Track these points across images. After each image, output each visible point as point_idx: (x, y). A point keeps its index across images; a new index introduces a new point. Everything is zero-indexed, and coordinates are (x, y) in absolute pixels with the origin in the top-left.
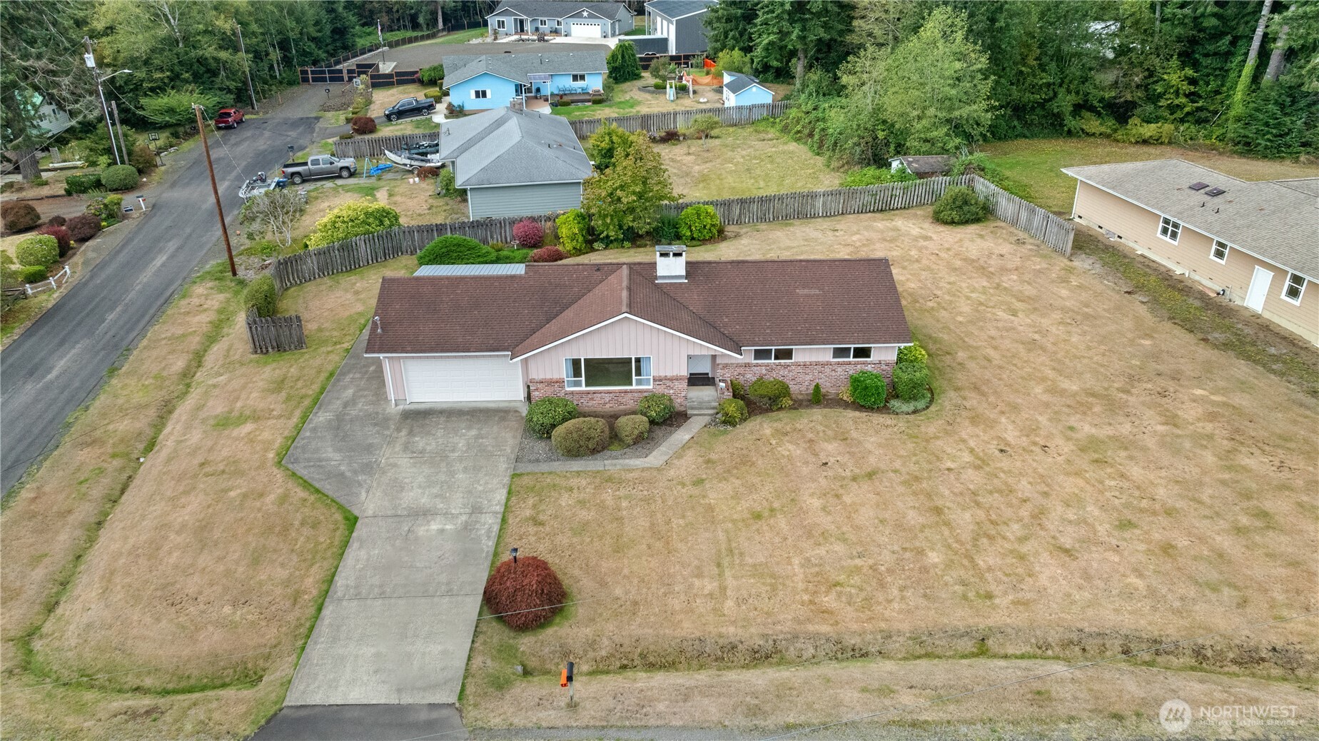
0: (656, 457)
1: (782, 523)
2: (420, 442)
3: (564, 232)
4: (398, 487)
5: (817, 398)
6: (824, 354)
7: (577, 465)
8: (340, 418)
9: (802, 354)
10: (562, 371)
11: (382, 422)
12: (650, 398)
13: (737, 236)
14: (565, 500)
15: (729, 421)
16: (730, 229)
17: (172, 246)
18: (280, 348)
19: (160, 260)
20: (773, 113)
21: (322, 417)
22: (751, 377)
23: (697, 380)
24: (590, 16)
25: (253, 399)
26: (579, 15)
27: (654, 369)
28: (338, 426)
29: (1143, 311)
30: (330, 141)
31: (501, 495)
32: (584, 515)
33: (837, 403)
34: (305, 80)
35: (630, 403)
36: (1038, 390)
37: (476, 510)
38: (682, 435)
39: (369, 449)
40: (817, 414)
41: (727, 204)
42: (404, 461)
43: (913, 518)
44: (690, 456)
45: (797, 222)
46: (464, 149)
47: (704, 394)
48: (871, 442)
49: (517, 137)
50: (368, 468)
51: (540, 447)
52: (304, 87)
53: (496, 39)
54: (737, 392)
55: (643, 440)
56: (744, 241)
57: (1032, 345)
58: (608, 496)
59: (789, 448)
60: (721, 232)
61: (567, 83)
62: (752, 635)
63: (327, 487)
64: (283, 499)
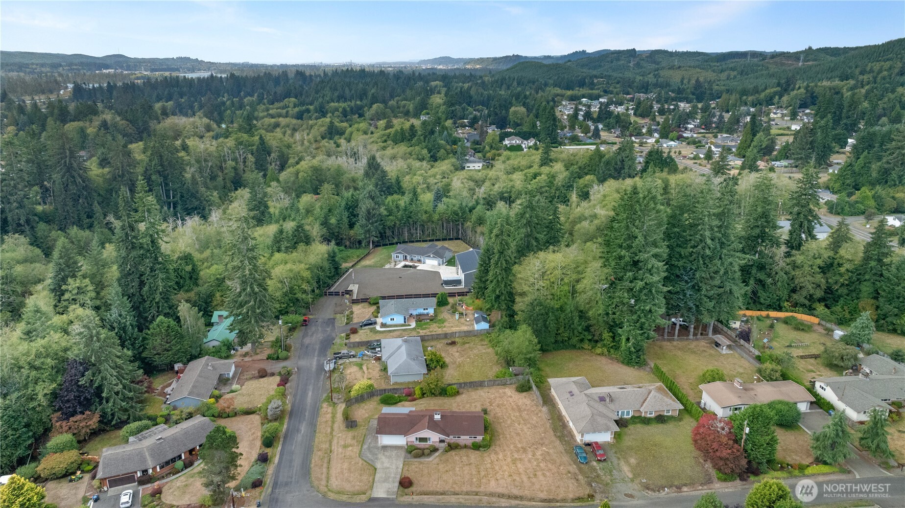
0: (431, 459)
1: (451, 473)
2: (386, 453)
3: (417, 392)
4: (383, 463)
5: (466, 447)
6: (467, 437)
7: (416, 460)
8: (369, 447)
9: (463, 437)
10: (414, 440)
11: (378, 448)
12: (431, 446)
13: (462, 393)
14: (413, 467)
15: (446, 451)
16: (461, 390)
17: (311, 388)
18: (352, 427)
19: (310, 394)
20: (488, 333)
21: (365, 447)
22: (452, 441)
23: (442, 441)
24: (434, 257)
25: (349, 441)
26: (429, 256)
27: (432, 440)
28: (369, 448)
29: (548, 425)
30: (342, 335)
31: (402, 465)
32: (416, 470)
33: (470, 448)
34: (326, 295)
35: (427, 446)
36: (512, 446)
37: (397, 468)
38: (437, 454)
39: (376, 454)
40: (465, 450)
41: (460, 384)
42: (383, 457)
43: (474, 473)
44: (437, 459)
45: (479, 388)
46: (389, 357)
47: (443, 445)
48: (473, 457)
49: (405, 357)
50: (377, 459)
51: (409, 455)
52: (325, 297)
53: (395, 265)
54: (449, 445)
55: (429, 455)
56: (463, 396)
57: (518, 434)
58: (421, 466)
59: (457, 458)
60: (458, 392)
61: (421, 311)
62: (441, 490)
63: (370, 462)
64: (362, 464)
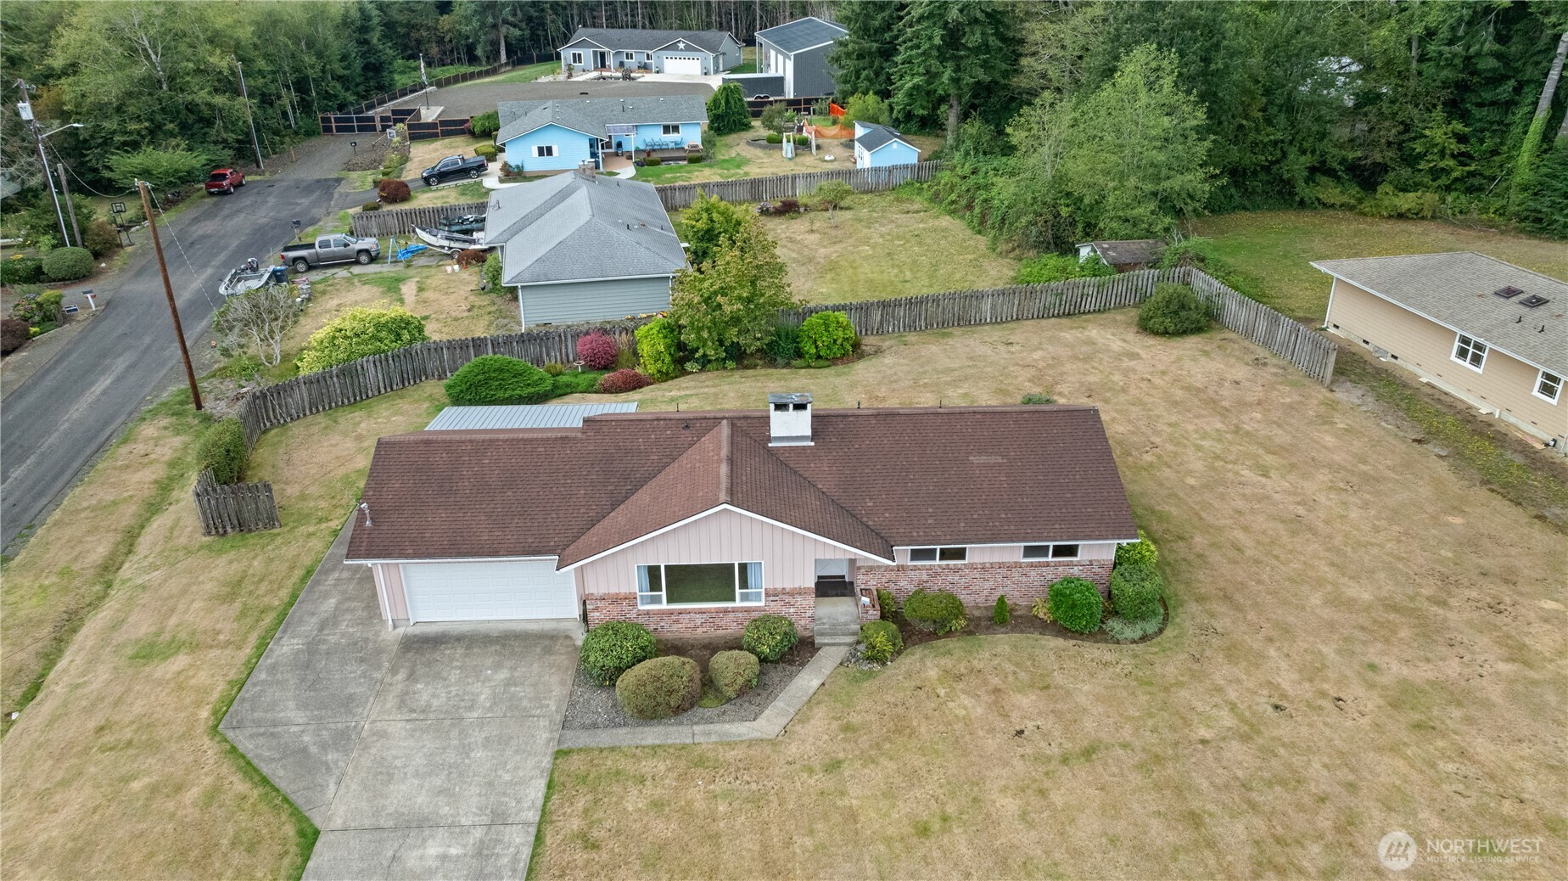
0: (769, 721)
2: (424, 692)
3: (645, 349)
4: (385, 773)
5: (1002, 617)
6: (1011, 552)
7: (652, 735)
8: (312, 648)
9: (976, 554)
10: (634, 583)
11: (366, 653)
12: (763, 622)
13: (878, 352)
14: (634, 801)
15: (876, 657)
16: (869, 342)
17: (121, 364)
18: (242, 526)
19: (104, 383)
20: (920, 176)
21: (287, 647)
22: (906, 584)
23: (830, 587)
24: (688, 48)
25: (195, 614)
26: (674, 47)
27: (765, 580)
28: (306, 662)
29: (1442, 469)
30: (351, 211)
31: (536, 790)
32: (664, 829)
33: (1030, 622)
34: (328, 130)
35: (730, 628)
36: (1316, 599)
37: (499, 818)
38: (808, 680)
39: (348, 703)
40: (1003, 643)
41: (864, 309)
42: (397, 727)
43: (1160, 834)
44: (820, 717)
45: (957, 331)
46: (516, 229)
47: (839, 610)
48: (1085, 692)
49: (585, 215)
50: (343, 740)
51: (600, 699)
52: (326, 138)
53: (570, 76)
54: (889, 611)
55: (751, 691)
56: (888, 360)
57: (1296, 524)
58: (696, 794)
59: (967, 705)
60: (856, 346)
61: (656, 136)
63: (280, 775)
64: (212, 795)
